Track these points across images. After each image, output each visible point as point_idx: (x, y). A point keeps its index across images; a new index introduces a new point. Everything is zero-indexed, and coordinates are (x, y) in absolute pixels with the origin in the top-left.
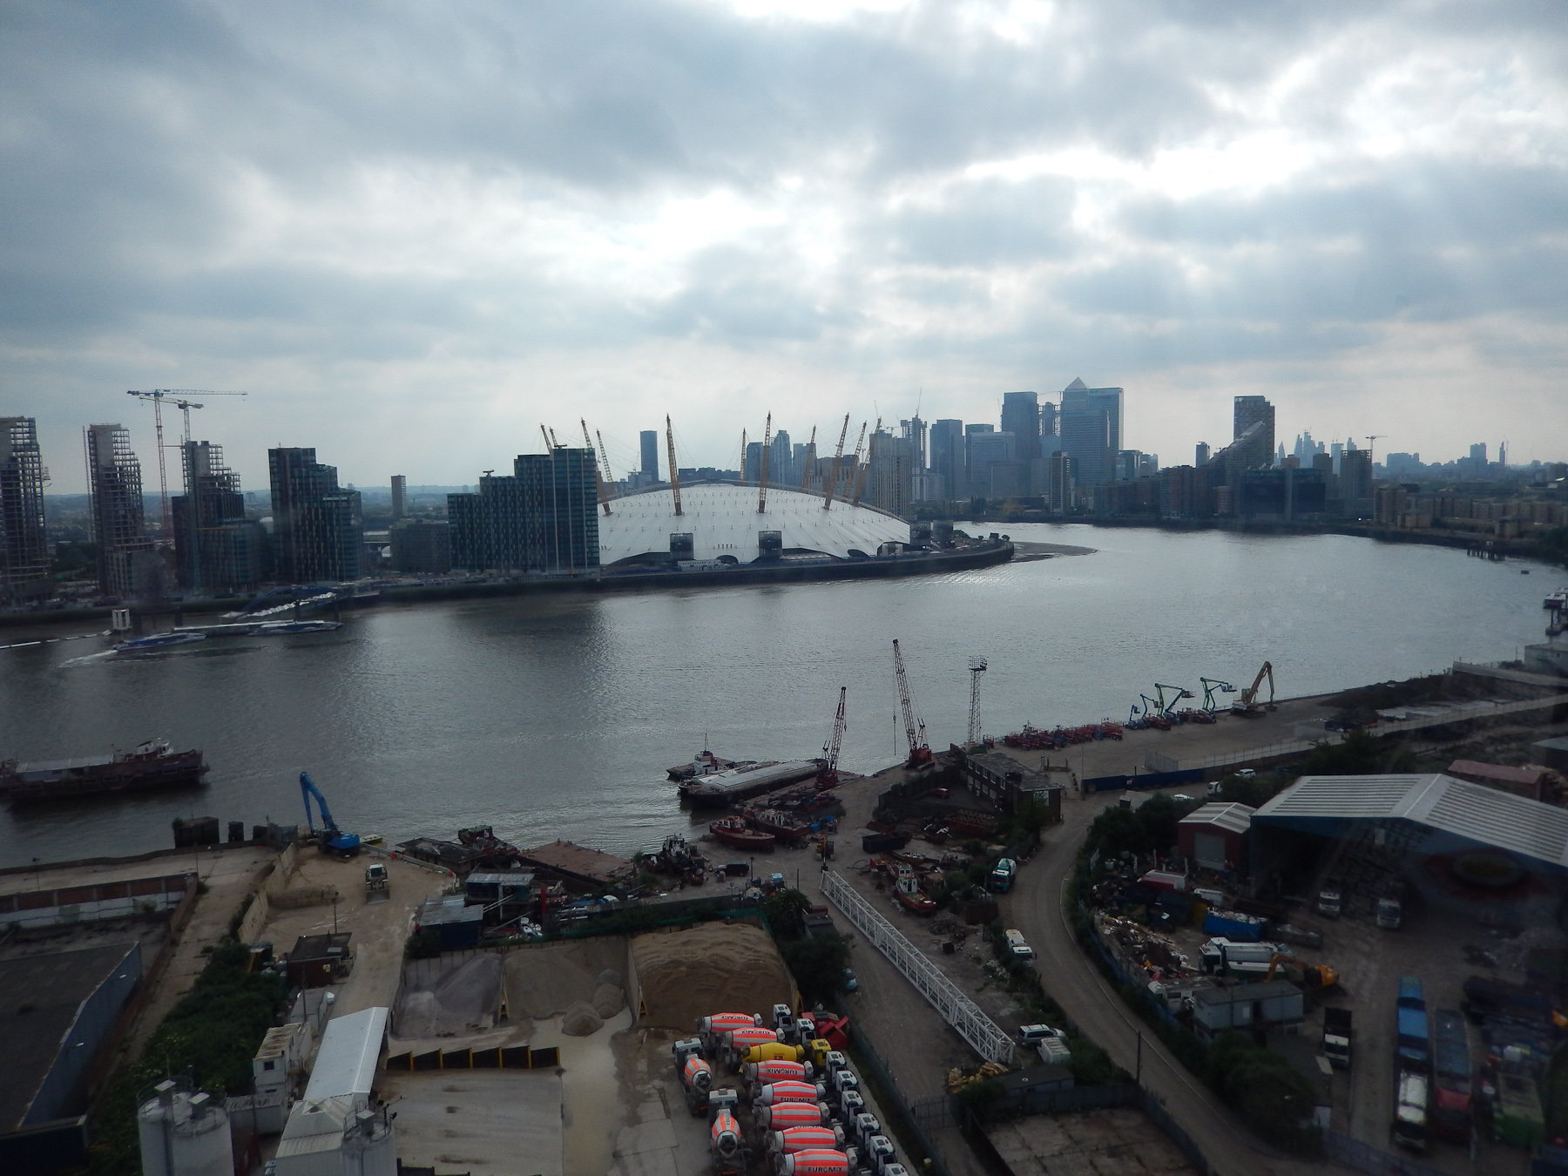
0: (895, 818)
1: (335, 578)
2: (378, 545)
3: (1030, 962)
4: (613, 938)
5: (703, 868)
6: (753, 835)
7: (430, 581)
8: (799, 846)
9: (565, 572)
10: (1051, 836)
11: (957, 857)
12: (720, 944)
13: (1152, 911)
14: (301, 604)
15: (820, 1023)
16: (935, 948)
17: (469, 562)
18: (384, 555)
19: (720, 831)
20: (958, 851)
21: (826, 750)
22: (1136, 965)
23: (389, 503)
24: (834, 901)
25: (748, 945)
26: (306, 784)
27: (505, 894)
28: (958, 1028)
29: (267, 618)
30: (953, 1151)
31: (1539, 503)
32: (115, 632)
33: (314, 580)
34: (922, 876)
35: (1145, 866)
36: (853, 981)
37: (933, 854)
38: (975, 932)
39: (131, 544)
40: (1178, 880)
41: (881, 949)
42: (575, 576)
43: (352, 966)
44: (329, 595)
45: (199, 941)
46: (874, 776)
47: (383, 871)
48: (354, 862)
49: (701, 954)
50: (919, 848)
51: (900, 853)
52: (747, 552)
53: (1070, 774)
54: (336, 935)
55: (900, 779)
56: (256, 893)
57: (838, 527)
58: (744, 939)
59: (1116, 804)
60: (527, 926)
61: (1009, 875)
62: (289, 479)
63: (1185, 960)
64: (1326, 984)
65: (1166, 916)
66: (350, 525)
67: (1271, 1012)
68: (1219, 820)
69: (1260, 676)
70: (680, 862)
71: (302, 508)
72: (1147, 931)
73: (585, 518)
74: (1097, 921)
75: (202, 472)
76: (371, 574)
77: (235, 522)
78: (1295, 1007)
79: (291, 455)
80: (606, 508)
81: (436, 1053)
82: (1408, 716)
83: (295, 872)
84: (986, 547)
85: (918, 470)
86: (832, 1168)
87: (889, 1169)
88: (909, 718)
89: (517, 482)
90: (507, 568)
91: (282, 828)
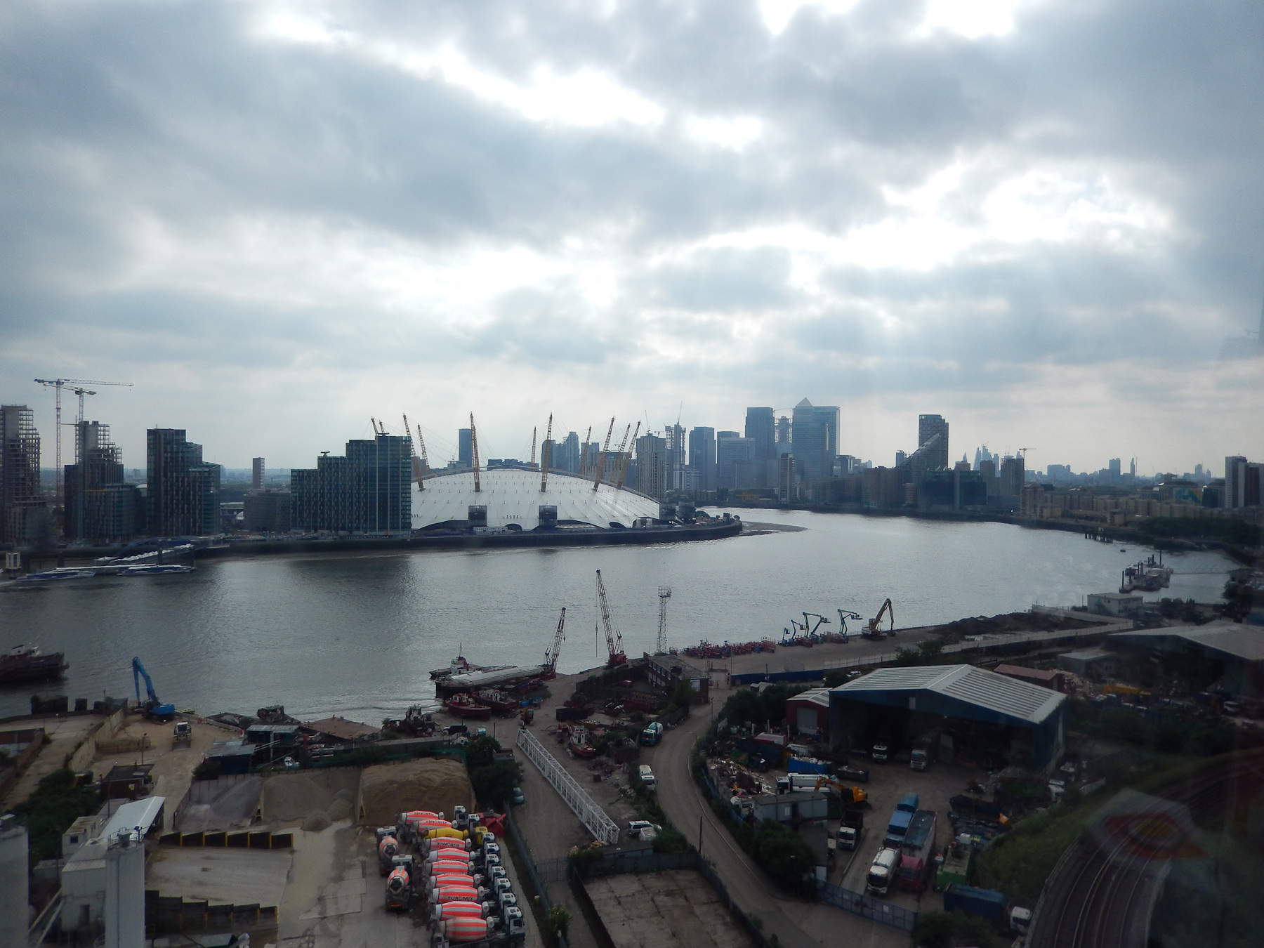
0: (586, 699)
1: (194, 534)
2: (234, 510)
3: (652, 787)
4: (350, 768)
5: (433, 729)
6: (475, 707)
7: (272, 537)
8: (509, 716)
9: (382, 533)
10: (698, 712)
11: (623, 723)
12: (426, 771)
13: (754, 758)
14: (163, 552)
15: (487, 820)
16: (589, 778)
17: (305, 525)
18: (239, 518)
19: (451, 705)
20: (627, 721)
21: (547, 655)
22: (726, 787)
23: (250, 481)
24: (524, 750)
25: (448, 772)
26: (137, 666)
27: (275, 739)
28: (587, 825)
29: (134, 562)
30: (560, 898)
31: (1141, 500)
32: (8, 571)
33: (177, 535)
34: (591, 734)
35: (758, 731)
36: (521, 797)
37: (607, 721)
38: (620, 768)
39: (28, 501)
40: (778, 739)
41: (548, 778)
42: (390, 536)
43: (153, 788)
44: (188, 546)
45: (39, 774)
46: (581, 673)
47: (188, 728)
48: (169, 724)
49: (411, 777)
50: (599, 718)
51: (582, 721)
52: (530, 522)
53: (727, 673)
54: (143, 765)
55: (599, 674)
56: (86, 739)
57: (603, 504)
58: (446, 768)
59: (749, 690)
60: (289, 762)
61: (655, 734)
62: (162, 454)
63: (768, 788)
64: (855, 800)
65: (763, 761)
66: (210, 491)
67: (805, 811)
68: (814, 698)
69: (883, 610)
70: (415, 724)
71: (172, 477)
72: (743, 768)
73: (401, 491)
74: (709, 761)
75: (90, 446)
76: (225, 531)
77: (115, 487)
78: (822, 808)
79: (165, 435)
80: (421, 485)
81: (200, 835)
82: (985, 638)
83: (121, 729)
84: (720, 524)
85: (678, 465)
86: (466, 897)
87: (504, 896)
88: (608, 629)
89: (347, 461)
90: (337, 529)
91: (115, 700)
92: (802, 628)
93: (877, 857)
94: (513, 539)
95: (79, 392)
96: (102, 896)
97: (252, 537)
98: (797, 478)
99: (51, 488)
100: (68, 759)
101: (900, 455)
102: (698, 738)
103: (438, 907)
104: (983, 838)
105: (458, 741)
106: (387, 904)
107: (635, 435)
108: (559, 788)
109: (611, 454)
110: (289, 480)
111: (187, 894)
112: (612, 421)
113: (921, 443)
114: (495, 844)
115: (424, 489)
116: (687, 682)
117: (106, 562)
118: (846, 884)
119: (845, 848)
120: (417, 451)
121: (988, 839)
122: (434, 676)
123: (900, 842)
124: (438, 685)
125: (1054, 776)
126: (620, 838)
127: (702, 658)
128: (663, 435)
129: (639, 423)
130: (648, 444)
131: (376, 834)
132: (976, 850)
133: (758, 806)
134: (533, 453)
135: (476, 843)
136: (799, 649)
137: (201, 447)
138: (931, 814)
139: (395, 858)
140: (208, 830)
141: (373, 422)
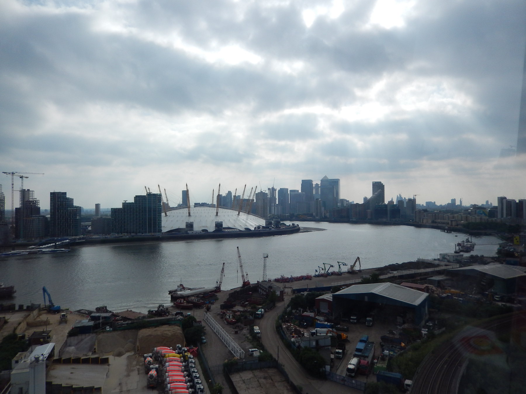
0: (233, 300)
1: (70, 236)
2: (87, 226)
3: (259, 335)
4: (133, 330)
5: (169, 314)
6: (186, 304)
7: (103, 237)
8: (201, 308)
9: (150, 234)
10: (279, 305)
11: (248, 310)
12: (165, 331)
13: (301, 323)
14: (57, 244)
15: (190, 350)
16: (233, 332)
17: (117, 231)
18: (89, 229)
19: (177, 304)
20: (249, 309)
21: (217, 282)
22: (289, 334)
23: (94, 213)
24: (206, 321)
25: (174, 331)
26: (44, 290)
27: (102, 319)
28: (232, 351)
30: (220, 380)
31: (464, 215)
33: (63, 236)
34: (234, 314)
35: (303, 312)
36: (205, 341)
37: (241, 309)
38: (246, 328)
40: (312, 315)
41: (216, 333)
42: (153, 235)
43: (50, 340)
44: (67, 241)
46: (231, 290)
47: (66, 315)
48: (58, 314)
49: (159, 333)
50: (238, 308)
51: (231, 309)
52: (211, 229)
53: (292, 289)
54: (46, 331)
55: (238, 290)
56: (23, 321)
57: (242, 221)
58: (174, 329)
59: (300, 295)
60: (108, 328)
61: (261, 314)
62: (57, 202)
63: (307, 335)
64: (343, 339)
65: (305, 324)
66: (77, 217)
67: (321, 343)
68: (327, 298)
69: (356, 261)
70: (161, 312)
71: (61, 212)
72: (297, 327)
73: (157, 216)
74: (283, 324)
75: (26, 199)
76: (83, 234)
77: (37, 216)
78: (328, 342)
79: (58, 194)
80: (166, 214)
81: (70, 359)
82: (398, 272)
83: (38, 317)
84: (291, 228)
85: (273, 204)
86: (181, 381)
87: (196, 380)
88: (242, 271)
89: (135, 204)
90: (130, 233)
91: (35, 305)
92: (323, 269)
93: (351, 361)
94: (204, 235)
95: (21, 177)
96: (27, 383)
97: (94, 237)
98: (323, 209)
99: (9, 218)
100: (15, 329)
101: (365, 199)
102: (279, 315)
103: (169, 385)
104: (394, 352)
105: (179, 318)
106: (148, 385)
107: (255, 192)
108: (220, 336)
109: (245, 200)
110: (110, 213)
111: (64, 383)
112: (245, 186)
113: (373, 194)
114: (193, 359)
115: (167, 216)
116: (274, 292)
117: (32, 248)
118: (338, 372)
119: (338, 358)
120: (164, 200)
121: (396, 353)
122: (170, 292)
123: (360, 355)
124: (172, 296)
125: (424, 327)
126: (245, 356)
127: (281, 282)
128: (267, 192)
129: (256, 187)
130: (261, 195)
131: (144, 357)
132: (391, 358)
133: (302, 341)
134: (213, 200)
135: (185, 359)
136: (321, 278)
137: (73, 199)
138: (373, 343)
139: (151, 366)
140: (73, 357)
141: (146, 188)
